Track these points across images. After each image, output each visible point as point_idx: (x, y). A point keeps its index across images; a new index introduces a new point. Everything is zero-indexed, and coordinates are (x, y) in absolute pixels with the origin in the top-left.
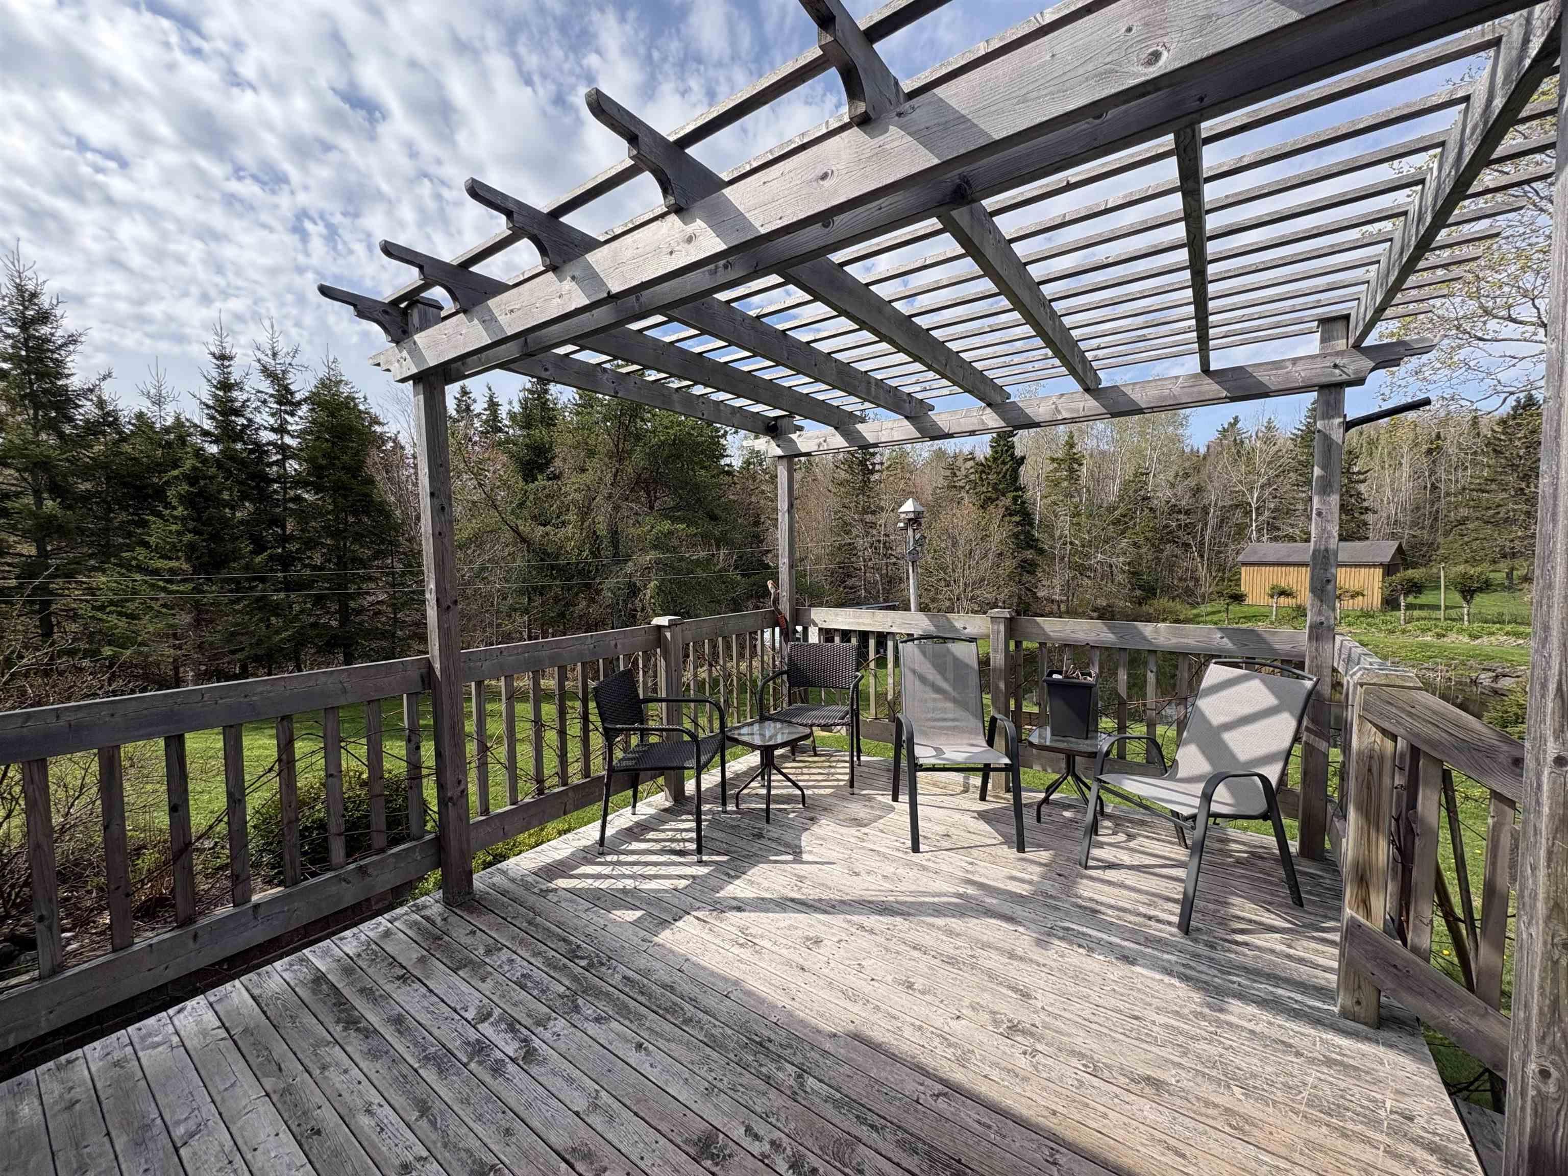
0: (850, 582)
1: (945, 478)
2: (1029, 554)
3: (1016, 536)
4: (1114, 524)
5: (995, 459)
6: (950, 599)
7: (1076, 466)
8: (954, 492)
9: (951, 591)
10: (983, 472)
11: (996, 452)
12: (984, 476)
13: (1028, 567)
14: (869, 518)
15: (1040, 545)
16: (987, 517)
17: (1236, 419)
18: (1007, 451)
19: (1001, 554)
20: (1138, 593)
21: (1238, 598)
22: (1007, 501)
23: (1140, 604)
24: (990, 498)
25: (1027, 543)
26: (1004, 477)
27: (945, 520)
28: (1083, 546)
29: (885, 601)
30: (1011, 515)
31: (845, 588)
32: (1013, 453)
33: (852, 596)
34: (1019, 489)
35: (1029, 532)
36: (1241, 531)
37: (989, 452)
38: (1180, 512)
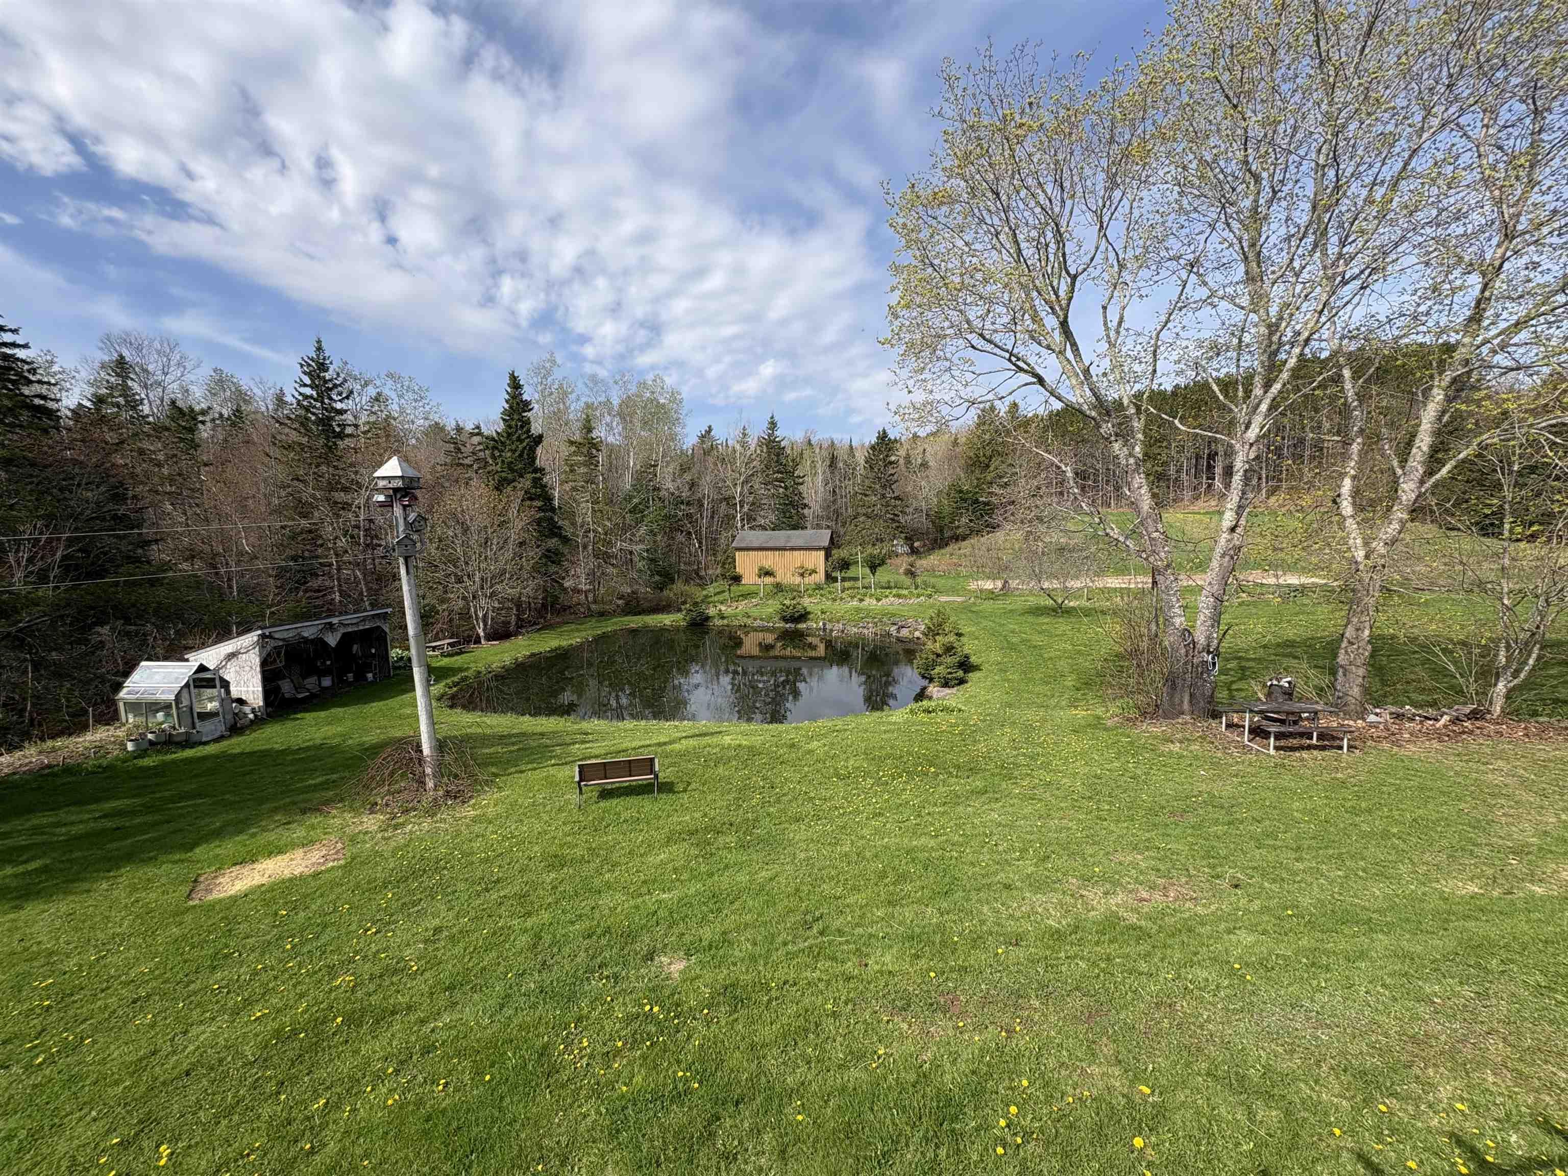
0: (314, 583)
1: (448, 453)
2: (553, 543)
3: (539, 522)
4: (631, 512)
5: (509, 435)
6: (464, 598)
7: (594, 451)
8: (459, 470)
9: (466, 588)
10: (494, 448)
11: (510, 427)
12: (497, 453)
13: (552, 557)
14: (340, 496)
15: (564, 533)
16: (505, 500)
17: (710, 429)
18: (522, 427)
19: (521, 544)
20: (657, 578)
21: (737, 579)
22: (526, 482)
23: (661, 589)
24: (505, 479)
25: (550, 530)
26: (521, 455)
27: (450, 503)
28: (606, 534)
29: (373, 606)
30: (531, 499)
31: (306, 591)
32: (529, 431)
33: (319, 602)
34: (536, 470)
35: (552, 518)
36: (729, 519)
37: (501, 427)
38: (682, 503)
